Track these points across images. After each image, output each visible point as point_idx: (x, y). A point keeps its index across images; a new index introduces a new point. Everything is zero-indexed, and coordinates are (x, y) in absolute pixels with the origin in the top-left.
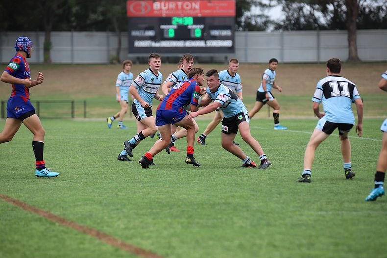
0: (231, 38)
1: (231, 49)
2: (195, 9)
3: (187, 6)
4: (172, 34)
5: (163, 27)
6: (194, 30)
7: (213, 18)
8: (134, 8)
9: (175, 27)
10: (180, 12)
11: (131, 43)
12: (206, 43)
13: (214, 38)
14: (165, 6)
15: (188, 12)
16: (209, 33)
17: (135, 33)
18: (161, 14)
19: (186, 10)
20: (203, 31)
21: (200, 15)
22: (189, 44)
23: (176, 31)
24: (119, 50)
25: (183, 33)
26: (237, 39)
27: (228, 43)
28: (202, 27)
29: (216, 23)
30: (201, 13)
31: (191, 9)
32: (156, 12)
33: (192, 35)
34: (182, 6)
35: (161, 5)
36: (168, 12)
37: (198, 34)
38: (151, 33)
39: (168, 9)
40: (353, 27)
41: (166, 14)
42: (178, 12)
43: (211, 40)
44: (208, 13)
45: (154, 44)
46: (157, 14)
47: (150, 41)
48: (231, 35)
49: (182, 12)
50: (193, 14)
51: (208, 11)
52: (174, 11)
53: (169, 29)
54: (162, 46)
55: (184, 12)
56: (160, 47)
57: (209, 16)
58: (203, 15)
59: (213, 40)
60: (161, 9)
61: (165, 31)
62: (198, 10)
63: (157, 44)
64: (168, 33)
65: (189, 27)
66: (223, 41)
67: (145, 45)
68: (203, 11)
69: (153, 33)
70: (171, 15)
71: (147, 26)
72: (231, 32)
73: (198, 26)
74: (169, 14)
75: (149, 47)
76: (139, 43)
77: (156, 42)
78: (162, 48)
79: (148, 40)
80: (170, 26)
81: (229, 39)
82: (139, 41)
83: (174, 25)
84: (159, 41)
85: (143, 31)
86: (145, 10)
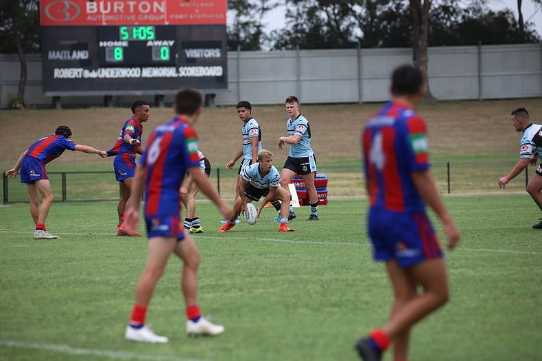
0: (222, 62)
1: (221, 81)
2: (159, 12)
3: (145, 7)
4: (118, 56)
5: (101, 44)
6: (159, 48)
7: (190, 28)
8: (52, 11)
9: (125, 44)
10: (133, 18)
11: (48, 72)
12: (178, 71)
13: (193, 62)
14: (106, 8)
15: (146, 17)
16: (185, 54)
17: (53, 55)
18: (101, 20)
19: (144, 14)
20: (172, 50)
21: (167, 23)
22: (147, 73)
23: (125, 49)
25: (138, 54)
26: (231, 64)
27: (216, 71)
28: (171, 43)
29: (195, 37)
30: (168, 19)
31: (151, 12)
32: (89, 18)
33: (154, 59)
34: (136, 7)
35: (98, 6)
36: (110, 18)
37: (165, 57)
38: (82, 55)
39: (112, 13)
40: (422, 42)
41: (106, 21)
42: (129, 18)
43: (188, 66)
44: (179, 20)
45: (87, 74)
46: (92, 22)
47: (80, 70)
48: (221, 57)
49: (137, 17)
50: (155, 21)
51: (181, 16)
52: (121, 16)
53: (114, 47)
54: (102, 76)
55: (140, 18)
56: (98, 78)
57: (182, 23)
58: (172, 23)
59: (191, 66)
60: (99, 12)
61: (107, 49)
62: (163, 14)
63: (94, 75)
64: (114, 54)
65: (150, 44)
66: (207, 68)
67: (73, 77)
68: (172, 16)
69: (85, 55)
70: (117, 24)
71: (75, 42)
72: (221, 53)
73: (165, 43)
74: (113, 21)
75: (79, 79)
76: (62, 73)
77: (91, 71)
78: (102, 78)
79: (78, 67)
80: (116, 43)
81: (217, 65)
82: (62, 70)
83: (122, 41)
84: (96, 70)
85: (68, 53)
86: (71, 16)
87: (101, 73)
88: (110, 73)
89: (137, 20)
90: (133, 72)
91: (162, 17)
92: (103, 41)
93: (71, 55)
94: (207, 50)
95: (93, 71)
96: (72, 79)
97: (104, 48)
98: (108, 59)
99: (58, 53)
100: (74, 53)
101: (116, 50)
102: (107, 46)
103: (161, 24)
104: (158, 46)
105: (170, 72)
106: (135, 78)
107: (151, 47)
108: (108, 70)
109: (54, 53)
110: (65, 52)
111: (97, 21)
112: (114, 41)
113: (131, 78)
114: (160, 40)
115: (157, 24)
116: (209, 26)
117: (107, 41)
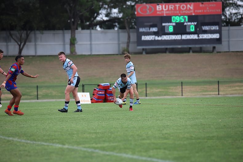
0: (219, 32)
1: (219, 41)
2: (190, 9)
3: (183, 7)
4: (171, 29)
5: (163, 24)
6: (190, 25)
7: (204, 16)
8: (141, 10)
9: (174, 24)
10: (178, 12)
11: (139, 37)
12: (198, 36)
13: (205, 32)
14: (165, 8)
15: (184, 12)
16: (202, 28)
17: (141, 30)
18: (163, 14)
19: (183, 10)
20: (196, 27)
21: (193, 14)
22: (184, 37)
23: (174, 26)
24: (128, 43)
25: (180, 29)
26: (223, 33)
27: (216, 36)
28: (195, 23)
29: (207, 20)
31: (186, 9)
32: (158, 13)
33: (188, 31)
34: (179, 7)
35: (162, 8)
36: (167, 12)
37: (193, 30)
38: (155, 29)
39: (168, 10)
41: (166, 14)
42: (176, 12)
43: (203, 34)
44: (200, 13)
45: (157, 38)
46: (159, 14)
47: (154, 36)
48: (218, 30)
49: (180, 12)
50: (188, 13)
51: (200, 11)
52: (173, 11)
53: (169, 26)
54: (163, 39)
55: (181, 12)
56: (162, 40)
57: (201, 14)
58: (196, 14)
59: (205, 34)
60: (162, 10)
61: (166, 27)
62: (192, 10)
63: (160, 38)
64: (169, 29)
65: (185, 24)
66: (212, 35)
67: (150, 39)
68: (196, 11)
69: (156, 29)
70: (171, 15)
71: (151, 24)
72: (219, 27)
73: (193, 23)
74: (169, 14)
75: (153, 40)
76: (145, 38)
77: (158, 37)
78: (164, 40)
79: (153, 35)
80: (170, 24)
81: (217, 33)
82: (145, 36)
83: (173, 23)
84: (161, 36)
85: (148, 28)
86: (150, 12)
87: (163, 38)
88: (167, 37)
89: (180, 13)
90: (178, 37)
91: (191, 11)
92: (164, 23)
93: (150, 29)
94: (212, 26)
95: (160, 37)
96: (150, 41)
97: (164, 26)
98: (166, 31)
99: (144, 29)
100: (151, 28)
101: (170, 27)
102: (166, 25)
103: (191, 15)
104: (189, 25)
105: (195, 37)
106: (179, 40)
107: (186, 25)
108: (166, 36)
109: (142, 29)
110: (147, 28)
111: (162, 14)
112: (169, 23)
113: (177, 40)
114: (190, 22)
115: (189, 15)
116: (214, 15)
117: (166, 23)
